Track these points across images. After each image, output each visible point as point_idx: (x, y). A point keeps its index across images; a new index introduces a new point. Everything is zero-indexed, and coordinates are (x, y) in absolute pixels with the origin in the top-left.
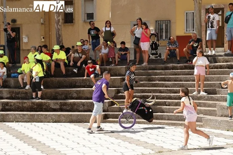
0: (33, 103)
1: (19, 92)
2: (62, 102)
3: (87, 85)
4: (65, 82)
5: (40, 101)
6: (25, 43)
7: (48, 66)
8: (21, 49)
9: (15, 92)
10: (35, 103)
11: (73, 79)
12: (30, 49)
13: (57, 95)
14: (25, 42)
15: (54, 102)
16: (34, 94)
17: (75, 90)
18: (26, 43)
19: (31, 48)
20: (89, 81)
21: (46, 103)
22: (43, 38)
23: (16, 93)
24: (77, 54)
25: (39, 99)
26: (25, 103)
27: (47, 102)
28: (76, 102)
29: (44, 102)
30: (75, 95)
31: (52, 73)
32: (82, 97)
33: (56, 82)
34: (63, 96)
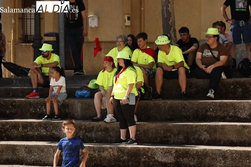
0: (121, 150)
1: (93, 127)
2: (180, 149)
3: (231, 117)
4: (184, 108)
5: (135, 146)
6: (92, 28)
7: (150, 75)
8: (85, 40)
9: (83, 127)
10: (125, 151)
11: (200, 103)
12: (115, 40)
13: (169, 134)
14: (93, 26)
15: (163, 149)
16: (123, 132)
17: (205, 125)
18: (96, 29)
19: (118, 38)
20: (234, 108)
21: (148, 152)
22: (129, 19)
23: (86, 130)
24: (208, 52)
25: (133, 142)
26: (105, 149)
27: (149, 148)
28: (209, 150)
29: (144, 149)
30: (205, 136)
31: (159, 90)
32: (220, 141)
33: (166, 108)
34: (181, 137)
